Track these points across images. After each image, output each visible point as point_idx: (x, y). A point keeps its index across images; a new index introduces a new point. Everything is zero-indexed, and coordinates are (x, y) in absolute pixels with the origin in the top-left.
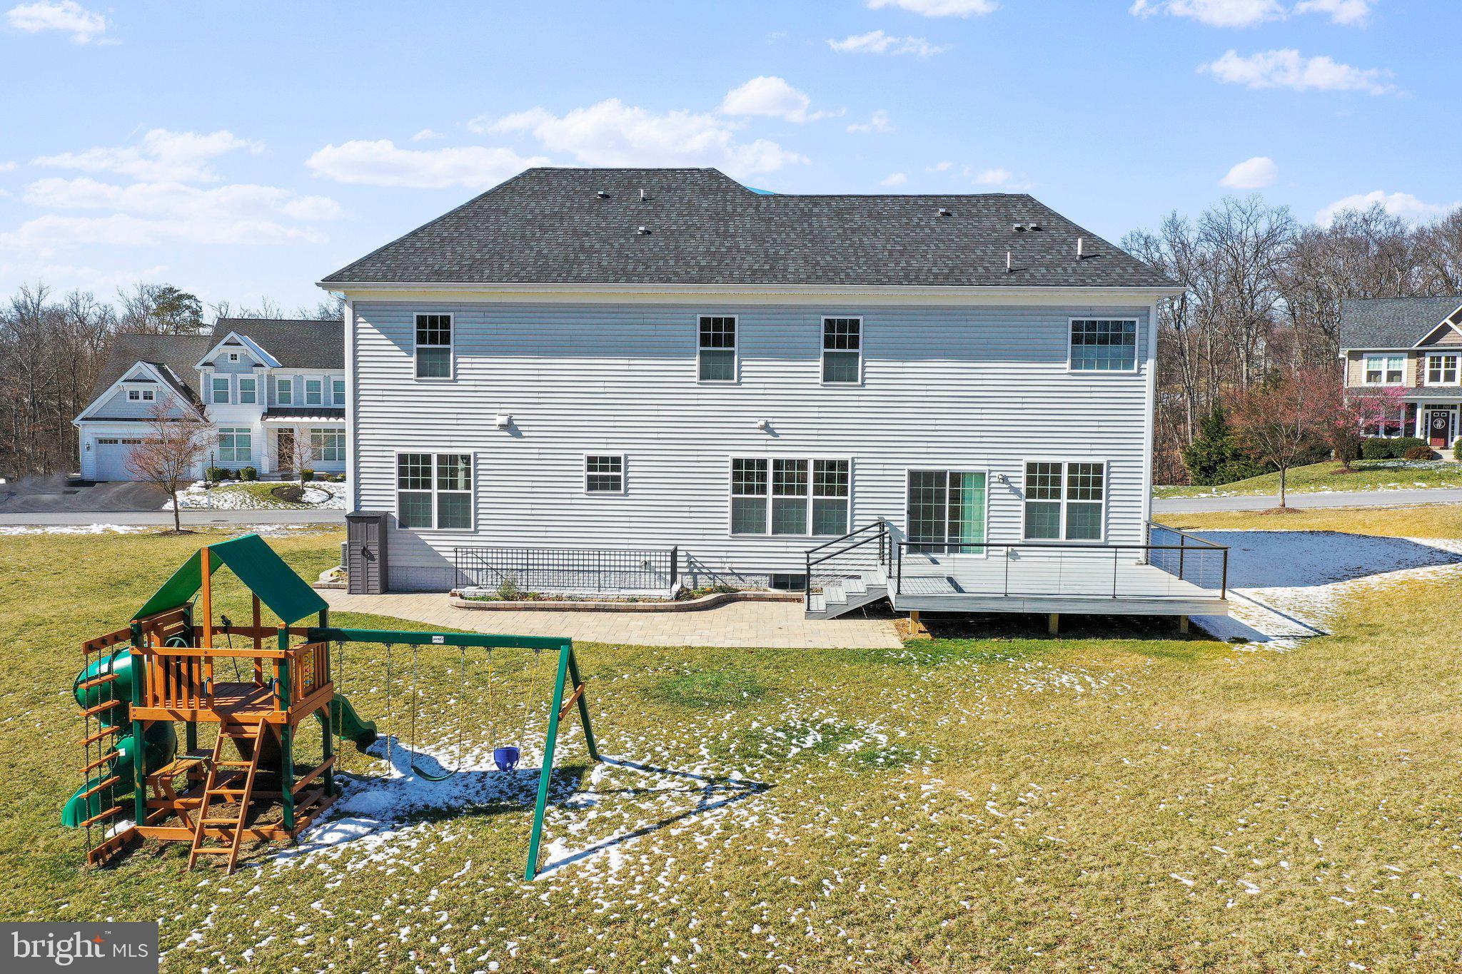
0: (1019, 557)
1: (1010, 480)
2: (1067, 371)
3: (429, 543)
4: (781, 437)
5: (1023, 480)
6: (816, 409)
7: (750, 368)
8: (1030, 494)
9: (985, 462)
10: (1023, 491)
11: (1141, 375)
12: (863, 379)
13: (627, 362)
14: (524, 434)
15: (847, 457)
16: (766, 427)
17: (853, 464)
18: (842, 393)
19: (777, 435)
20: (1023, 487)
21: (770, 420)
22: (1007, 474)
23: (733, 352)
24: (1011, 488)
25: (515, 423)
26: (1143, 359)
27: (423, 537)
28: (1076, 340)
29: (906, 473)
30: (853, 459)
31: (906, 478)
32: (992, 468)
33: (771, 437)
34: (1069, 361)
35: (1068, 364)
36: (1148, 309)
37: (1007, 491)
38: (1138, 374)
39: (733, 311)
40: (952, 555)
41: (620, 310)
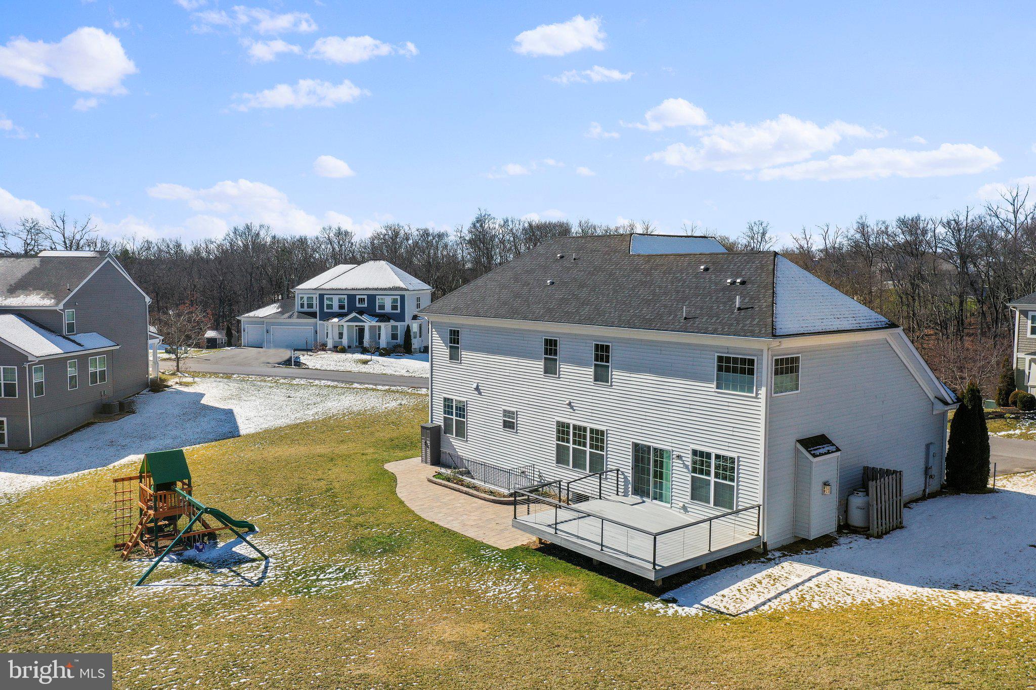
0: (688, 512)
1: (684, 459)
2: (713, 390)
3: (453, 443)
4: (576, 412)
5: (690, 460)
6: (591, 397)
7: (565, 369)
8: (694, 470)
9: (670, 444)
10: (690, 468)
11: (758, 398)
12: (612, 382)
13: (517, 360)
14: (483, 394)
15: (603, 428)
16: (570, 404)
17: (607, 434)
18: (601, 389)
19: (574, 410)
20: (689, 464)
21: (572, 401)
22: (682, 455)
23: (556, 360)
24: (684, 464)
25: (480, 387)
26: (759, 387)
27: (451, 440)
28: (720, 369)
29: (631, 443)
30: (607, 430)
31: (631, 447)
32: (674, 449)
33: (571, 411)
34: (715, 383)
35: (714, 385)
36: (762, 351)
37: (682, 466)
38: (756, 397)
39: (557, 336)
40: (654, 501)
41: (517, 332)
